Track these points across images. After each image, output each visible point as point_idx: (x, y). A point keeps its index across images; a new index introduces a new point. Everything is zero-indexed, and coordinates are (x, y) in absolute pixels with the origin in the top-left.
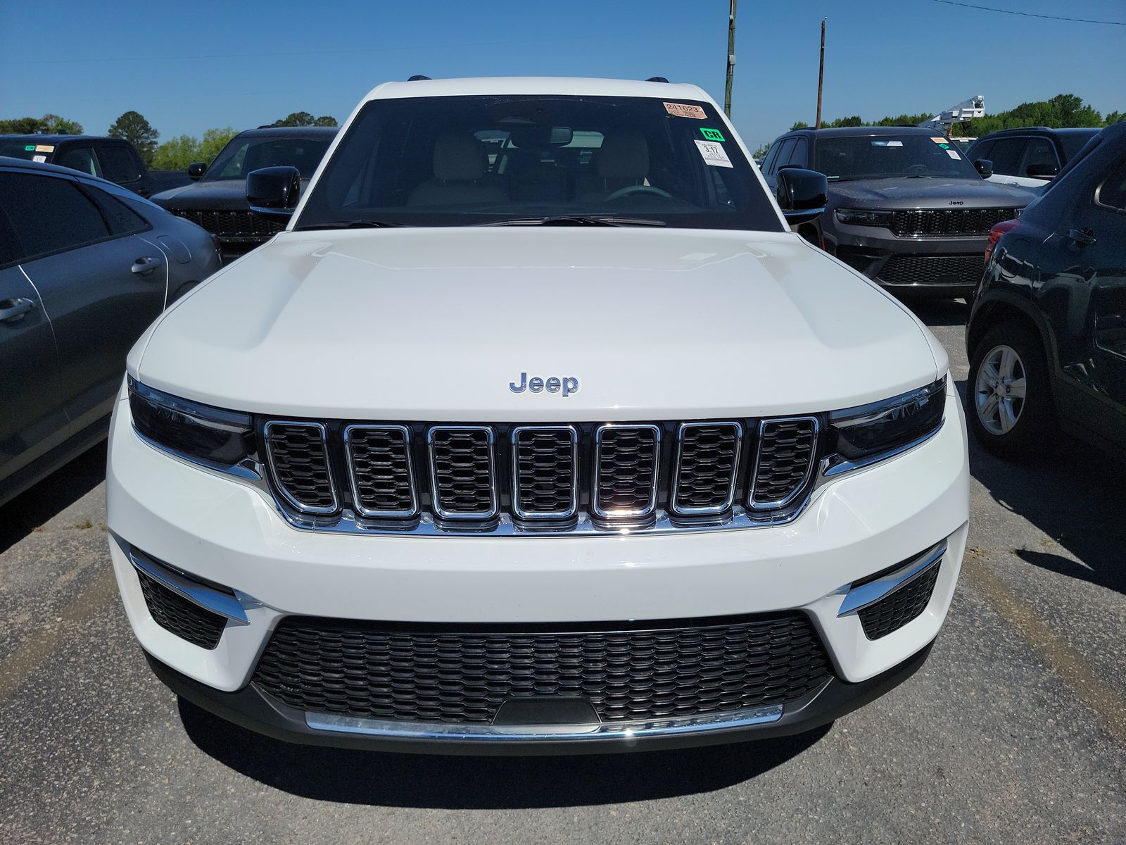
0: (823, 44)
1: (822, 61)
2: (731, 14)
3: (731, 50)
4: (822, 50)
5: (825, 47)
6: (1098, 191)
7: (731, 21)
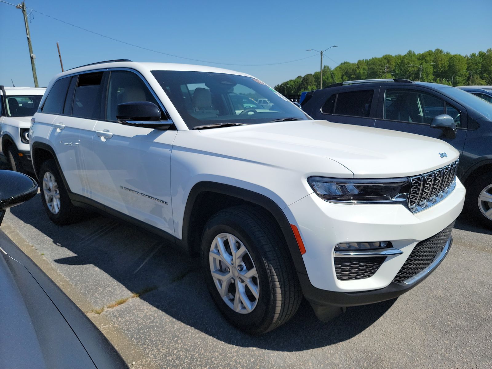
0: (59, 53)
1: (61, 60)
2: (27, 35)
3: (31, 51)
4: (60, 55)
5: (61, 54)
6: (321, 110)
7: (28, 39)
